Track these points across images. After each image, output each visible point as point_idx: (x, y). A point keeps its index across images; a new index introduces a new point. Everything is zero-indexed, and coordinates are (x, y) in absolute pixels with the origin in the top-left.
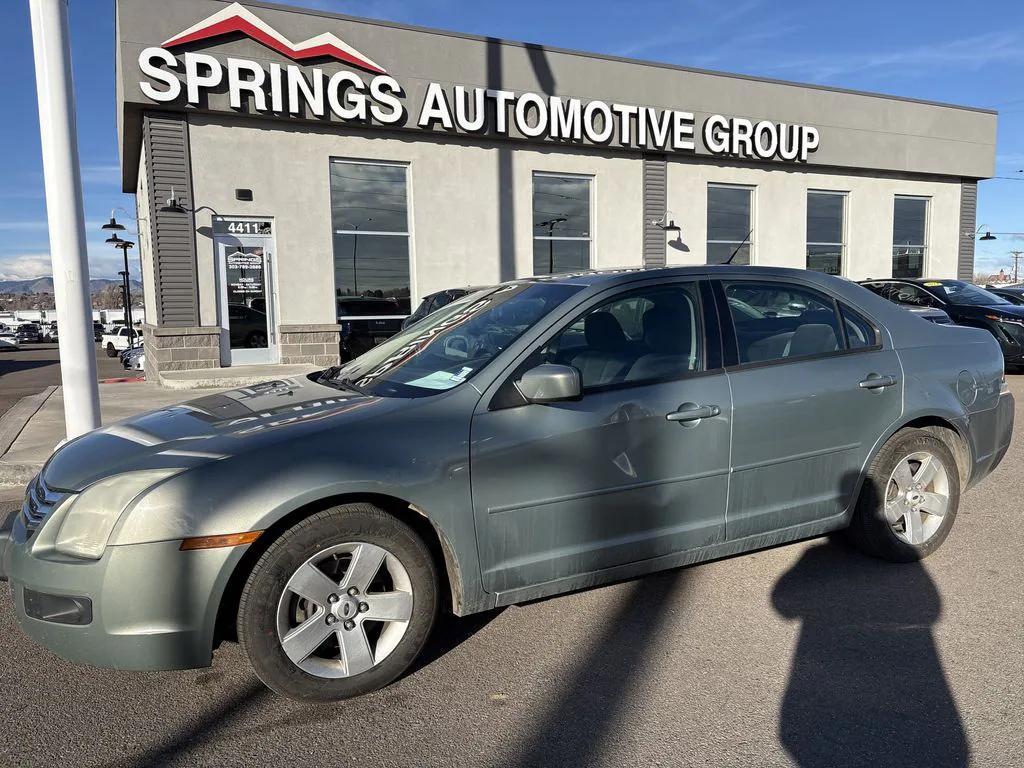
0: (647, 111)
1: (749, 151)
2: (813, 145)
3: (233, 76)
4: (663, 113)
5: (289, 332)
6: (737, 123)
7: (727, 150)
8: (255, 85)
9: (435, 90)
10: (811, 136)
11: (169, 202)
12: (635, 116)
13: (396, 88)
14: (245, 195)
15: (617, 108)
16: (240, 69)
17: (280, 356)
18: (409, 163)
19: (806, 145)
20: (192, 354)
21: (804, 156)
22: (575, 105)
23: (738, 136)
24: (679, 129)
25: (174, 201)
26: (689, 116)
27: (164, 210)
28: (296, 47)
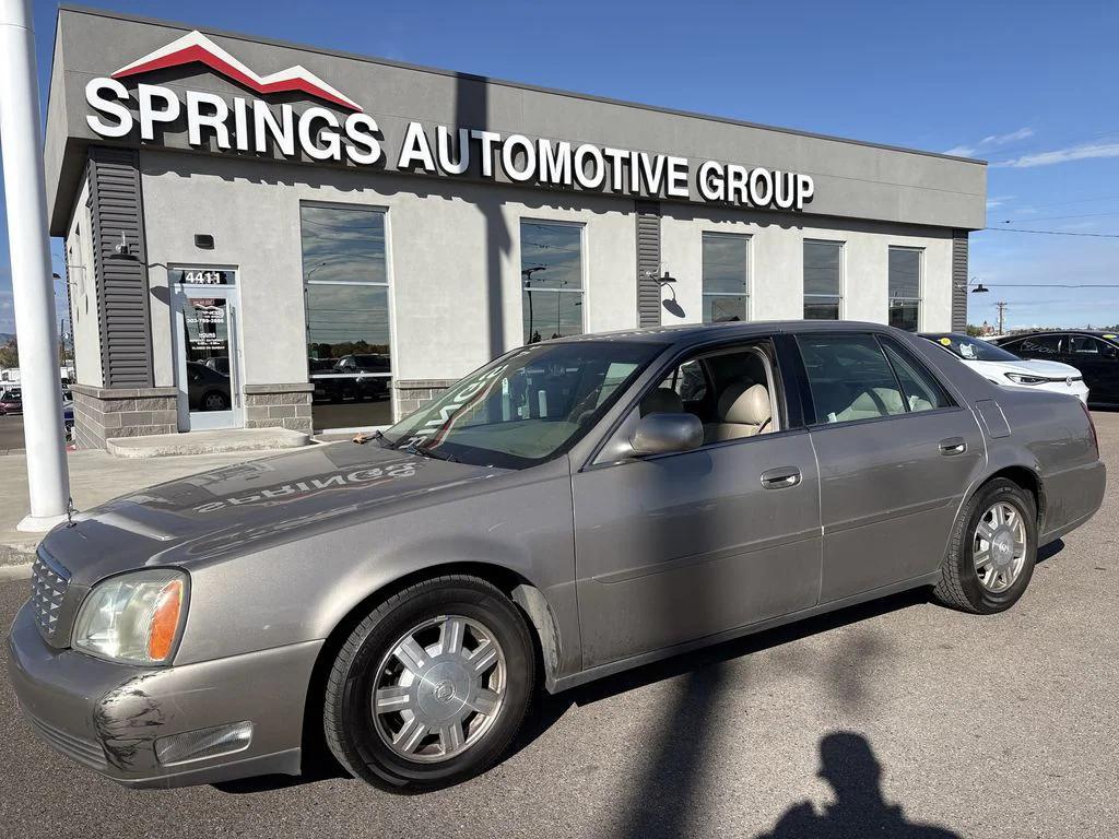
0: (640, 156)
1: (745, 199)
2: (808, 194)
3: (193, 110)
4: (656, 158)
5: (255, 393)
6: (732, 169)
7: (722, 198)
8: (217, 121)
9: (416, 130)
10: (806, 185)
11: (118, 248)
12: (627, 162)
13: (373, 127)
14: (205, 242)
15: (609, 152)
16: (200, 103)
17: (246, 419)
18: (388, 208)
19: (802, 193)
20: (145, 419)
21: (800, 205)
22: (565, 148)
23: (733, 184)
24: (673, 175)
25: (126, 247)
26: (683, 162)
27: (113, 257)
28: (263, 81)
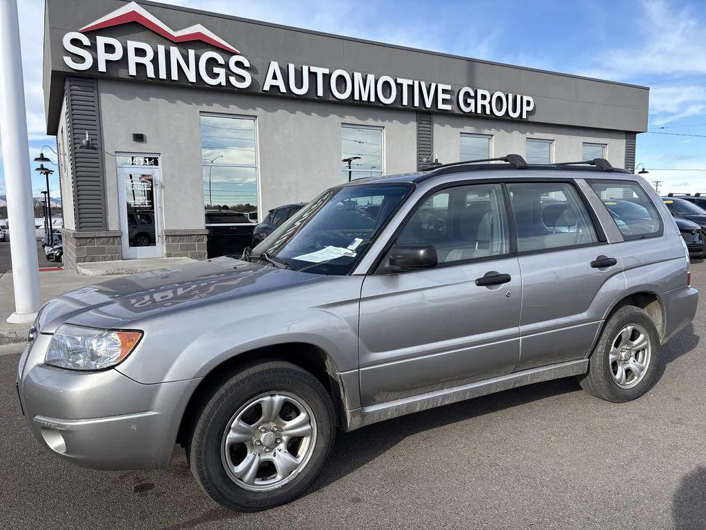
0: (420, 84)
1: (488, 112)
2: (530, 108)
3: (131, 53)
4: (430, 85)
5: (171, 235)
6: (480, 92)
7: (473, 111)
8: (146, 61)
9: (274, 66)
10: (528, 103)
11: (84, 142)
12: (411, 88)
13: (247, 64)
14: (139, 138)
15: (399, 81)
16: (136, 48)
17: (165, 252)
18: (256, 117)
19: (525, 109)
20: (102, 251)
21: (524, 116)
22: (371, 78)
23: (480, 102)
24: (441, 96)
25: (88, 141)
26: (448, 87)
27: (81, 147)
28: (176, 34)
